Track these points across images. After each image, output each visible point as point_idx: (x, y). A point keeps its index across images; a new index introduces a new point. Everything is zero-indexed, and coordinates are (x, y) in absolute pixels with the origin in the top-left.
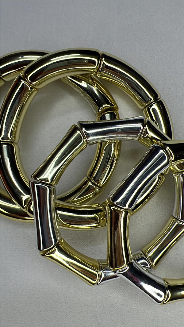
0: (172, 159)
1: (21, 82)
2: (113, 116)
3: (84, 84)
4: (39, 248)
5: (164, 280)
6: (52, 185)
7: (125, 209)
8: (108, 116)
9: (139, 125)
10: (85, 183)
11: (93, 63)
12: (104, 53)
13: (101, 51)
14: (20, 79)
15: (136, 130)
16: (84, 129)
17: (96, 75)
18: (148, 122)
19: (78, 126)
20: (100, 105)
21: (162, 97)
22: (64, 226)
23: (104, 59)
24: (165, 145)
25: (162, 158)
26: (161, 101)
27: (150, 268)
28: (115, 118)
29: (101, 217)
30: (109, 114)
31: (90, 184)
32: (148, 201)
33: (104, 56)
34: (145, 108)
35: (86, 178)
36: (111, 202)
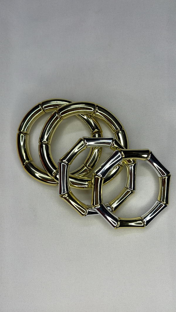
0: (124, 156)
1: (56, 115)
2: (99, 135)
3: (85, 117)
4: (60, 193)
5: (118, 218)
6: (69, 164)
7: (101, 177)
8: (97, 135)
9: (110, 141)
10: (83, 167)
11: (92, 109)
13: (96, 104)
14: (55, 113)
15: (109, 143)
16: (85, 141)
17: (93, 115)
18: (115, 139)
19: (83, 139)
20: (94, 129)
21: (124, 128)
22: (72, 186)
23: (97, 108)
24: (121, 151)
25: (119, 156)
26: (123, 130)
27: (112, 211)
28: (100, 137)
29: (90, 183)
30: (97, 134)
31: (86, 168)
32: (113, 179)
33: (97, 106)
34: (116, 132)
35: (84, 165)
36: (95, 174)
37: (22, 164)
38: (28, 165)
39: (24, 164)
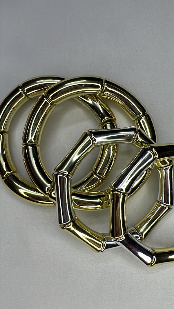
0: (157, 156)
1: (45, 100)
2: (112, 126)
3: (90, 101)
5: (152, 249)
6: (69, 176)
8: (108, 126)
9: (132, 133)
10: (92, 175)
11: (98, 87)
12: (107, 80)
13: (104, 78)
14: (43, 97)
15: (131, 137)
16: (93, 136)
17: (100, 95)
18: (139, 130)
19: (88, 133)
20: (102, 117)
21: (149, 112)
22: (76, 208)
23: (106, 84)
24: (152, 147)
25: (150, 156)
26: (148, 115)
27: (141, 240)
28: (114, 128)
29: (104, 201)
30: (109, 124)
31: (95, 176)
32: (138, 190)
33: (106, 81)
34: (136, 119)
35: (92, 172)
36: (113, 188)
37: (1, 178)
38: (10, 178)
39: (4, 177)
